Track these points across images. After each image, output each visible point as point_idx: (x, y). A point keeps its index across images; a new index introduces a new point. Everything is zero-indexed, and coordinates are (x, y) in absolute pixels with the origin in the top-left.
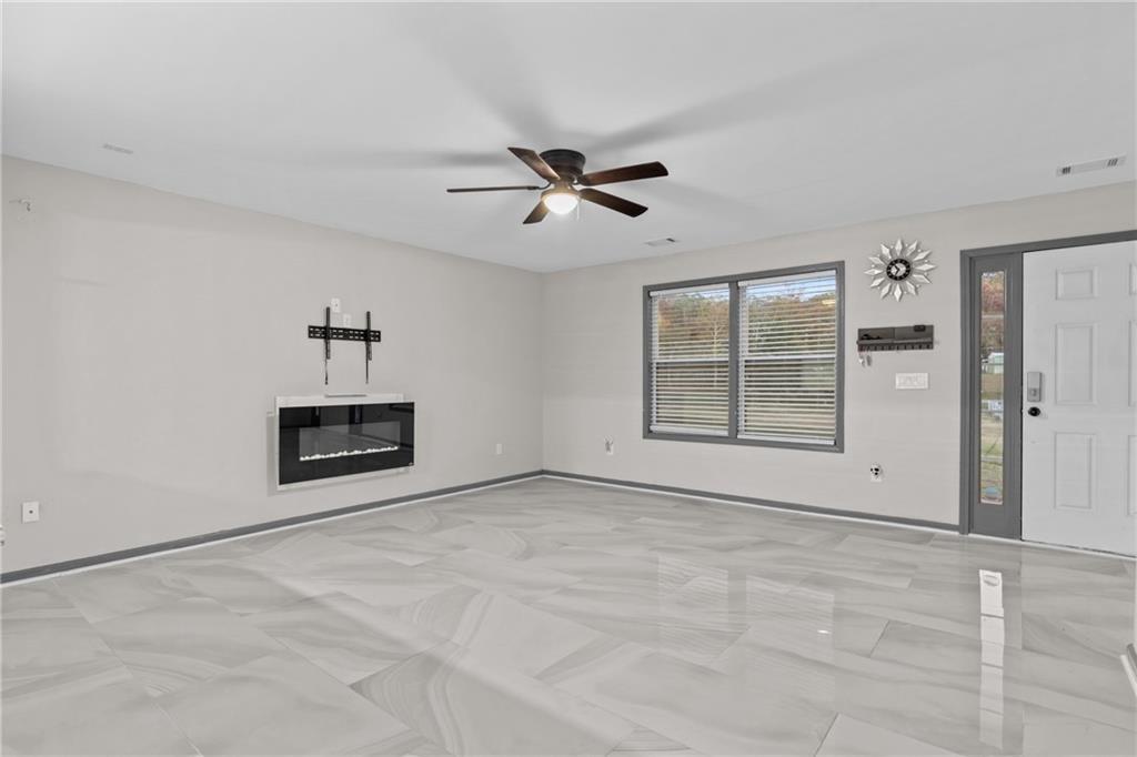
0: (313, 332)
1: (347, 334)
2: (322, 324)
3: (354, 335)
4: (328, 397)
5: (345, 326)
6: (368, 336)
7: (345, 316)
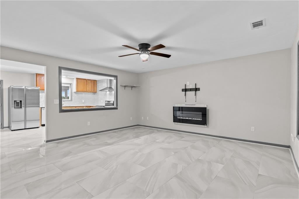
0: (183, 90)
1: (191, 90)
2: (184, 88)
3: (193, 90)
4: (186, 105)
5: (190, 88)
6: (196, 90)
7: (190, 85)
